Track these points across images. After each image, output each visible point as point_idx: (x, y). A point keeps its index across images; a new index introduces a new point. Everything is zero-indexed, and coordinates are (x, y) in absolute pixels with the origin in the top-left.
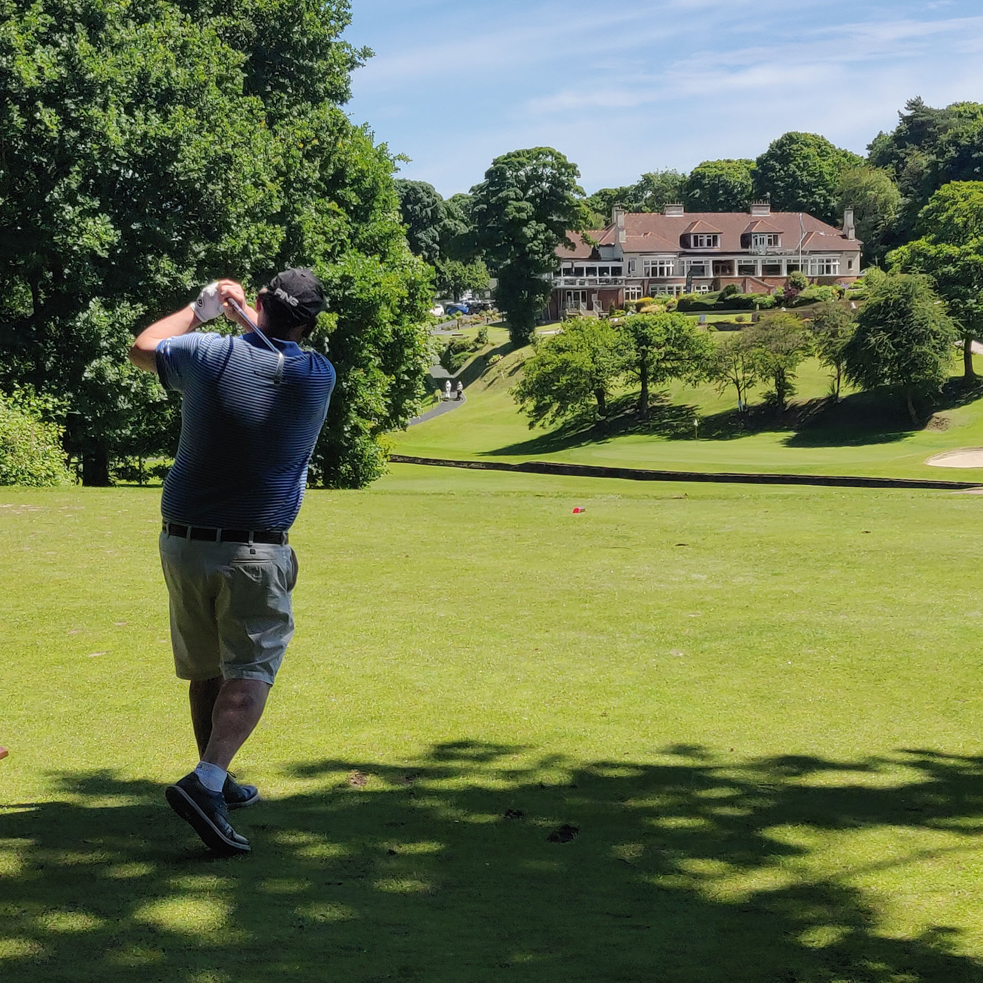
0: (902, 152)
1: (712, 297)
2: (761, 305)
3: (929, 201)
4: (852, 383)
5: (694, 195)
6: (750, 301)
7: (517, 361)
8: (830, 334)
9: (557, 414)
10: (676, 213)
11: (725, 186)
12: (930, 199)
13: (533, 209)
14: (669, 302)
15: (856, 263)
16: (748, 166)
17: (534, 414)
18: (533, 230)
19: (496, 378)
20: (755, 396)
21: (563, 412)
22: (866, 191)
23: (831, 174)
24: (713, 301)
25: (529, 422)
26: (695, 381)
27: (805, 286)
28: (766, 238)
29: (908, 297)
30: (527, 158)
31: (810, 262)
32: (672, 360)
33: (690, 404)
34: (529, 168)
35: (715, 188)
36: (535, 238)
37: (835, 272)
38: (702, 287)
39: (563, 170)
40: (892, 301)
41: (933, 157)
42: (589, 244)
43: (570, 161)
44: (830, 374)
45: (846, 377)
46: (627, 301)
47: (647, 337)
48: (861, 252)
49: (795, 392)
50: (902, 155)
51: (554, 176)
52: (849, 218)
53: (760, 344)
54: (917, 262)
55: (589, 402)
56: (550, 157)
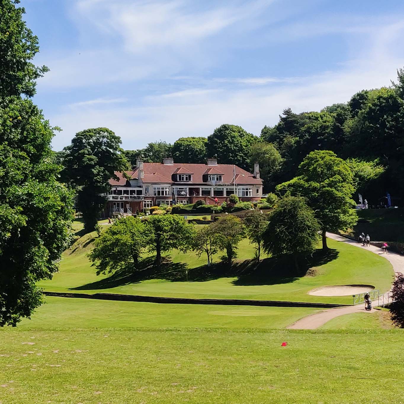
0: (281, 136)
1: (190, 207)
2: (215, 211)
3: (304, 160)
4: (267, 252)
5: (176, 154)
6: (209, 208)
7: (88, 239)
8: (254, 226)
9: (113, 268)
10: (170, 164)
11: (192, 150)
12: (304, 159)
13: (97, 160)
14: (167, 209)
15: (261, 190)
16: (203, 140)
17: (100, 267)
18: (97, 171)
19: (77, 248)
20: (216, 259)
21: (116, 266)
22: (264, 154)
23: (246, 146)
24: (190, 209)
25: (96, 272)
26: (185, 250)
27: (237, 202)
28: (216, 177)
29: (295, 208)
30: (94, 133)
31: (237, 189)
32: (173, 239)
33: (182, 262)
34: (94, 138)
35: (186, 151)
36: (98, 174)
37: (250, 195)
38: (183, 201)
39: (113, 140)
40: (287, 210)
41: (298, 138)
42: (127, 178)
43: (117, 135)
44: (255, 247)
45: (264, 249)
46: (145, 208)
47: (160, 227)
48: (263, 185)
49: (237, 256)
50: (282, 137)
51: (108, 142)
52: (257, 168)
53: (219, 231)
54: (299, 190)
55: (129, 261)
56: (106, 133)
